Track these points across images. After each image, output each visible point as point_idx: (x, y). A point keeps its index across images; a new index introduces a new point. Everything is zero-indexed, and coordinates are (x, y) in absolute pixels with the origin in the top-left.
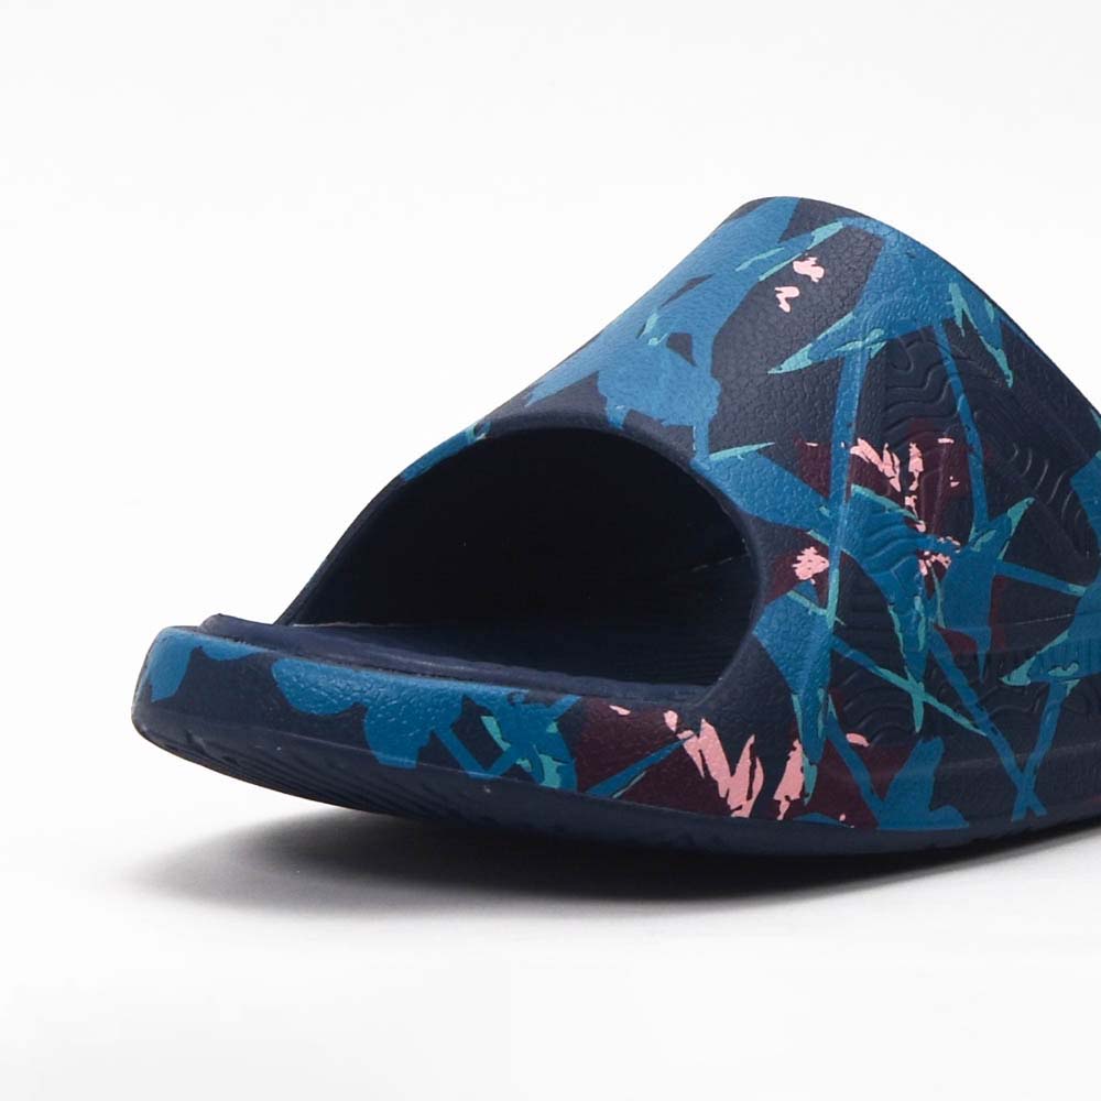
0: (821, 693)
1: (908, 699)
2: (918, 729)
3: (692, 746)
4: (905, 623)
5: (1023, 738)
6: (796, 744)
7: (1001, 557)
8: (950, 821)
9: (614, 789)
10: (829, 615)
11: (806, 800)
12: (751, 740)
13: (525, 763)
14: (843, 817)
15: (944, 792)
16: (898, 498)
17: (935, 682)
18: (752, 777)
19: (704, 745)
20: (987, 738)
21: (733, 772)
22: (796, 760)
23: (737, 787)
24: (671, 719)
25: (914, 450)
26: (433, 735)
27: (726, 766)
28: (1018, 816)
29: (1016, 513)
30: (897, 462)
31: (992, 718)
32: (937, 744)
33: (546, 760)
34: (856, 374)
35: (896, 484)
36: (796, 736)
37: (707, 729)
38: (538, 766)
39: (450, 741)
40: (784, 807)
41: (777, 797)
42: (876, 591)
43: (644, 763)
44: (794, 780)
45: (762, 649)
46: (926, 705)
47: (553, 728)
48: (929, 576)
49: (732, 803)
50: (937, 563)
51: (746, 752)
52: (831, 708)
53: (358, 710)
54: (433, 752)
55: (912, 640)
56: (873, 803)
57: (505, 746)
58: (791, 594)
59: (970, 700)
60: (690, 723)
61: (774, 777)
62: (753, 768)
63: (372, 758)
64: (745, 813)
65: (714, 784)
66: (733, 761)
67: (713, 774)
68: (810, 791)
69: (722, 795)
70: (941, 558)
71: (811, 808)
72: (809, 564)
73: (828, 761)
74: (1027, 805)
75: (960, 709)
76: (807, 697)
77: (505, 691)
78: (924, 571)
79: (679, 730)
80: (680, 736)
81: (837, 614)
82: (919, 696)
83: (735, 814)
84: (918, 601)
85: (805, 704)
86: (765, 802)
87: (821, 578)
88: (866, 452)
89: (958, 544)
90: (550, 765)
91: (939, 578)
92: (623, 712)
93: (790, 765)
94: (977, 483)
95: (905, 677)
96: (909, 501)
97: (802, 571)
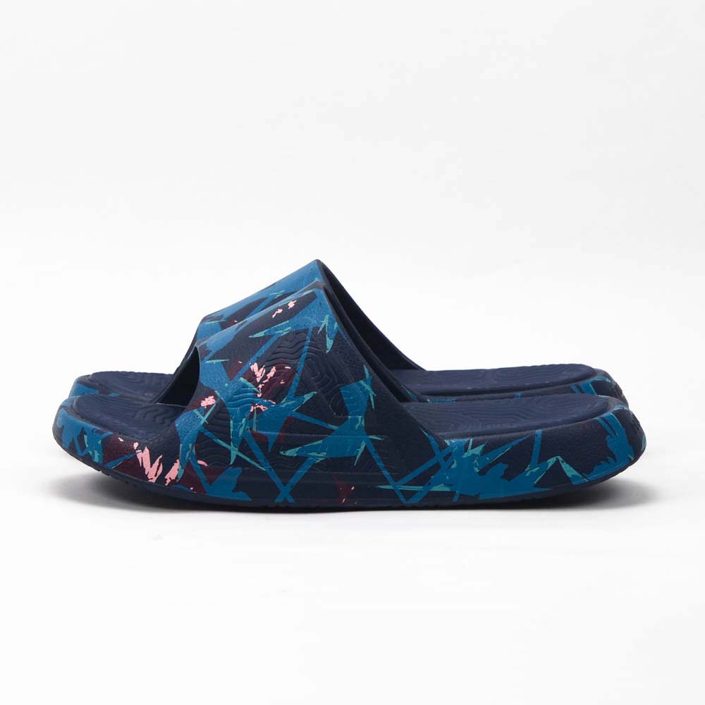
0: (190, 445)
1: (229, 452)
2: (231, 463)
3: (140, 455)
4: (236, 426)
6: (178, 461)
7: (294, 410)
8: (241, 497)
9: (113, 466)
10: (204, 419)
11: (177, 481)
12: (161, 457)
13: (91, 452)
14: (192, 488)
15: (241, 487)
16: (256, 385)
17: (243, 447)
18: (158, 469)
19: (144, 456)
20: (265, 472)
21: (151, 466)
22: (176, 466)
23: (152, 471)
24: (136, 445)
25: (274, 369)
26: (73, 439)
27: (149, 463)
28: (279, 501)
29: (307, 397)
30: (264, 372)
31: (271, 465)
32: (239, 469)
33: (96, 452)
34: (273, 340)
35: (258, 380)
36: (178, 458)
37: (147, 450)
38: (94, 454)
39: (76, 442)
40: (168, 481)
41: (166, 477)
42: (227, 413)
43: (123, 458)
44: (175, 472)
45: (175, 427)
46: (237, 456)
47: (100, 442)
48: (253, 412)
49: (149, 477)
50: (259, 408)
51: (158, 460)
52: (194, 451)
54: (72, 444)
55: (236, 434)
56: (206, 486)
57: (87, 446)
58: (195, 410)
59: (261, 457)
60: (141, 448)
61: (166, 471)
62: (159, 466)
64: (154, 481)
65: (143, 469)
66: (152, 463)
67: (144, 466)
68: (180, 477)
69: (146, 473)
70: (262, 407)
71: (179, 483)
72: (210, 401)
73: (188, 467)
74: (285, 498)
75: (258, 463)
76: (187, 446)
77: (94, 427)
78: (252, 410)
79: (137, 450)
81: (207, 419)
82: (235, 452)
83: (150, 481)
84: (244, 419)
85: (183, 447)
86: (161, 478)
87: (209, 407)
88: (255, 367)
89: (274, 403)
90: (97, 454)
91: (257, 414)
92: (121, 440)
93: (173, 467)
94: (295, 384)
95: (230, 445)
96: (260, 386)
97: (204, 404)
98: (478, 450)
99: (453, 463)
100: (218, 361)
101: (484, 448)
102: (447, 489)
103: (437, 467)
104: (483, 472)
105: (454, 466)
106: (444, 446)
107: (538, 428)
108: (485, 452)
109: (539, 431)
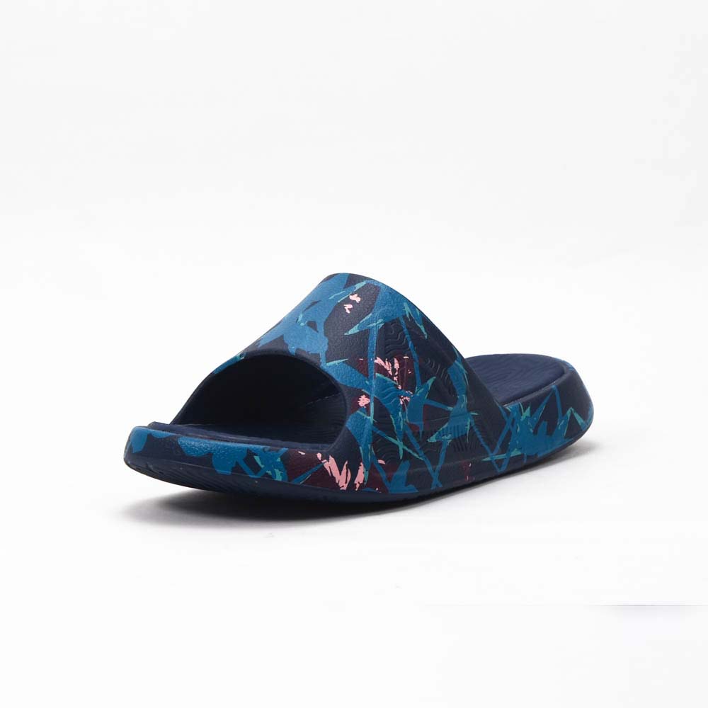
0: (369, 446)
1: (397, 447)
2: (401, 458)
3: (327, 465)
4: (396, 421)
5: (434, 461)
6: (361, 464)
7: (426, 397)
8: (411, 490)
9: (300, 481)
10: (371, 418)
11: (365, 483)
12: (346, 463)
13: (269, 472)
14: (377, 489)
15: (410, 479)
16: (392, 377)
17: (406, 441)
18: (347, 476)
19: (331, 465)
20: (423, 461)
21: (340, 474)
22: (362, 469)
23: (342, 480)
24: (319, 456)
25: (396, 361)
26: (237, 463)
27: (338, 472)
28: (433, 488)
29: (430, 382)
30: (390, 365)
31: (425, 454)
32: (407, 463)
33: (277, 471)
34: (375, 334)
35: (390, 373)
36: (361, 461)
37: (332, 459)
38: (274, 473)
39: (244, 465)
40: (358, 486)
41: (356, 482)
42: (386, 409)
43: (310, 472)
44: (361, 476)
45: (349, 431)
46: (403, 449)
47: (279, 460)
48: (403, 404)
49: (340, 485)
50: (406, 400)
51: (345, 467)
52: (373, 451)
53: (210, 454)
54: (237, 469)
55: (399, 429)
56: (387, 484)
57: (262, 466)
58: (358, 412)
59: (418, 447)
60: (326, 457)
61: (354, 475)
62: (347, 472)
63: (216, 471)
64: (345, 488)
65: (334, 478)
66: (340, 470)
67: (334, 475)
68: (366, 480)
69: (337, 482)
70: (407, 398)
71: (368, 485)
72: (363, 401)
73: (372, 470)
74: (436, 484)
75: (414, 451)
76: (365, 448)
77: (262, 447)
78: (401, 403)
79: (322, 460)
80: (323, 462)
81: (374, 418)
82: (401, 446)
83: (341, 489)
84: (400, 413)
85: (363, 450)
86: (351, 484)
87: (367, 406)
88: (379, 361)
89: (412, 393)
90: (278, 473)
91: (406, 405)
92: (303, 453)
93: (359, 470)
94: (417, 371)
95: (396, 439)
96: (395, 379)
97: (361, 404)
98: (527, 413)
99: (517, 427)
100: (337, 362)
101: (531, 409)
102: (519, 453)
103: (509, 434)
104: (535, 432)
105: (518, 430)
106: (508, 413)
107: (548, 383)
108: (532, 412)
109: (553, 386)
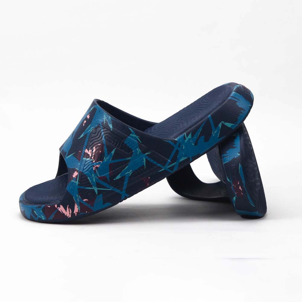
0: (77, 195)
1: (93, 190)
2: (97, 194)
3: (59, 209)
4: (91, 179)
6: (75, 204)
7: (110, 160)
8: (107, 205)
9: (51, 218)
11: (79, 212)
12: (68, 206)
13: (40, 217)
14: (87, 212)
15: (105, 201)
16: (91, 158)
17: (98, 185)
18: (69, 211)
19: (61, 209)
20: (112, 190)
21: (66, 211)
22: (76, 206)
23: (68, 213)
24: (56, 206)
25: (94, 148)
26: (30, 214)
29: (113, 152)
30: (91, 151)
31: (112, 186)
32: (101, 195)
33: (42, 216)
34: (88, 136)
35: (91, 155)
37: (61, 206)
38: (41, 217)
40: (76, 214)
41: (74, 213)
42: (85, 175)
43: (54, 214)
44: (77, 209)
45: (68, 191)
46: (98, 190)
47: (41, 211)
48: (95, 170)
51: (68, 208)
52: (80, 197)
54: (31, 217)
55: (92, 181)
56: (92, 208)
57: (37, 215)
58: (72, 181)
59: (108, 186)
60: (59, 206)
61: (73, 210)
64: (70, 216)
66: (66, 210)
67: (64, 213)
68: (79, 210)
69: (66, 215)
70: (97, 166)
73: (81, 205)
74: (124, 196)
75: (105, 188)
76: (75, 196)
77: (36, 206)
80: (58, 208)
81: (78, 182)
82: (96, 189)
83: (69, 217)
84: (93, 174)
85: (75, 198)
87: (77, 176)
88: (86, 151)
89: (101, 161)
90: (43, 217)
91: (97, 169)
92: (49, 207)
93: (75, 207)
94: (105, 149)
95: (92, 187)
96: (93, 158)
97: (74, 176)
98: (190, 136)
99: (183, 146)
100: (71, 155)
101: (192, 134)
102: (186, 158)
103: (177, 152)
104: (196, 144)
105: (184, 147)
106: (175, 142)
107: (208, 115)
108: (193, 136)
109: (209, 116)
